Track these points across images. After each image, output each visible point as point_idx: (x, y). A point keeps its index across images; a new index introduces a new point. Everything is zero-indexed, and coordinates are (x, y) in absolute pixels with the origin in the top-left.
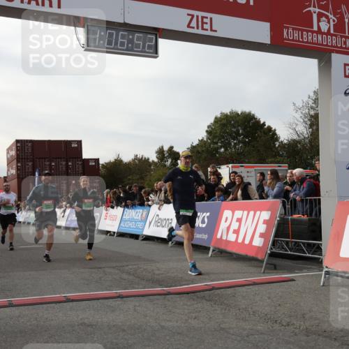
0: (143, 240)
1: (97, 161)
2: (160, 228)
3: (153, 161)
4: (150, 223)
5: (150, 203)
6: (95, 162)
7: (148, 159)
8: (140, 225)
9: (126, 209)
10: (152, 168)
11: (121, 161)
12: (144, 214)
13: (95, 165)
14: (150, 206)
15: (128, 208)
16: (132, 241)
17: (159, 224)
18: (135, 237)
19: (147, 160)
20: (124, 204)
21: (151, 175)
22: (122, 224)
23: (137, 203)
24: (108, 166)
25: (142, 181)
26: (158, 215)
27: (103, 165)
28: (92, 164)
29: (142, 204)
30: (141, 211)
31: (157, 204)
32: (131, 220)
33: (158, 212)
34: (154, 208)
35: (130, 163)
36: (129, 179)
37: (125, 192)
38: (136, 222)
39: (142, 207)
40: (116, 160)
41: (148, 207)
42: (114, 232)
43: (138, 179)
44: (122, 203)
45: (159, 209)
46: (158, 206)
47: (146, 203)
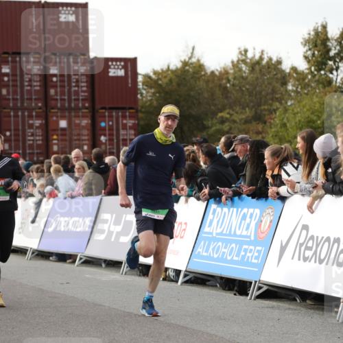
0: (259, 297)
1: (130, 64)
2: (312, 265)
3: (294, 69)
4: (283, 249)
5: (283, 190)
6: (125, 67)
7: (279, 62)
8: (253, 253)
9: (213, 206)
10: (290, 87)
11: (200, 67)
12: (267, 220)
13: (125, 78)
14: (283, 199)
15: (219, 202)
16: (229, 297)
17: (309, 253)
18: (239, 287)
19: (274, 66)
20: (206, 191)
21: (286, 110)
22: (199, 250)
23: (245, 188)
24: (163, 82)
25: (260, 127)
26: (305, 227)
27: (147, 77)
28: (117, 72)
29: (260, 193)
30: (257, 211)
31: (304, 193)
32: (228, 238)
33: (308, 218)
34: (296, 205)
35: (225, 73)
36: (223, 121)
37: (211, 155)
38: (241, 243)
39: (262, 202)
40: (185, 64)
41: (279, 202)
42: (178, 272)
43: (247, 122)
44: (200, 189)
45: (310, 208)
46: (308, 200)
47: (272, 190)
